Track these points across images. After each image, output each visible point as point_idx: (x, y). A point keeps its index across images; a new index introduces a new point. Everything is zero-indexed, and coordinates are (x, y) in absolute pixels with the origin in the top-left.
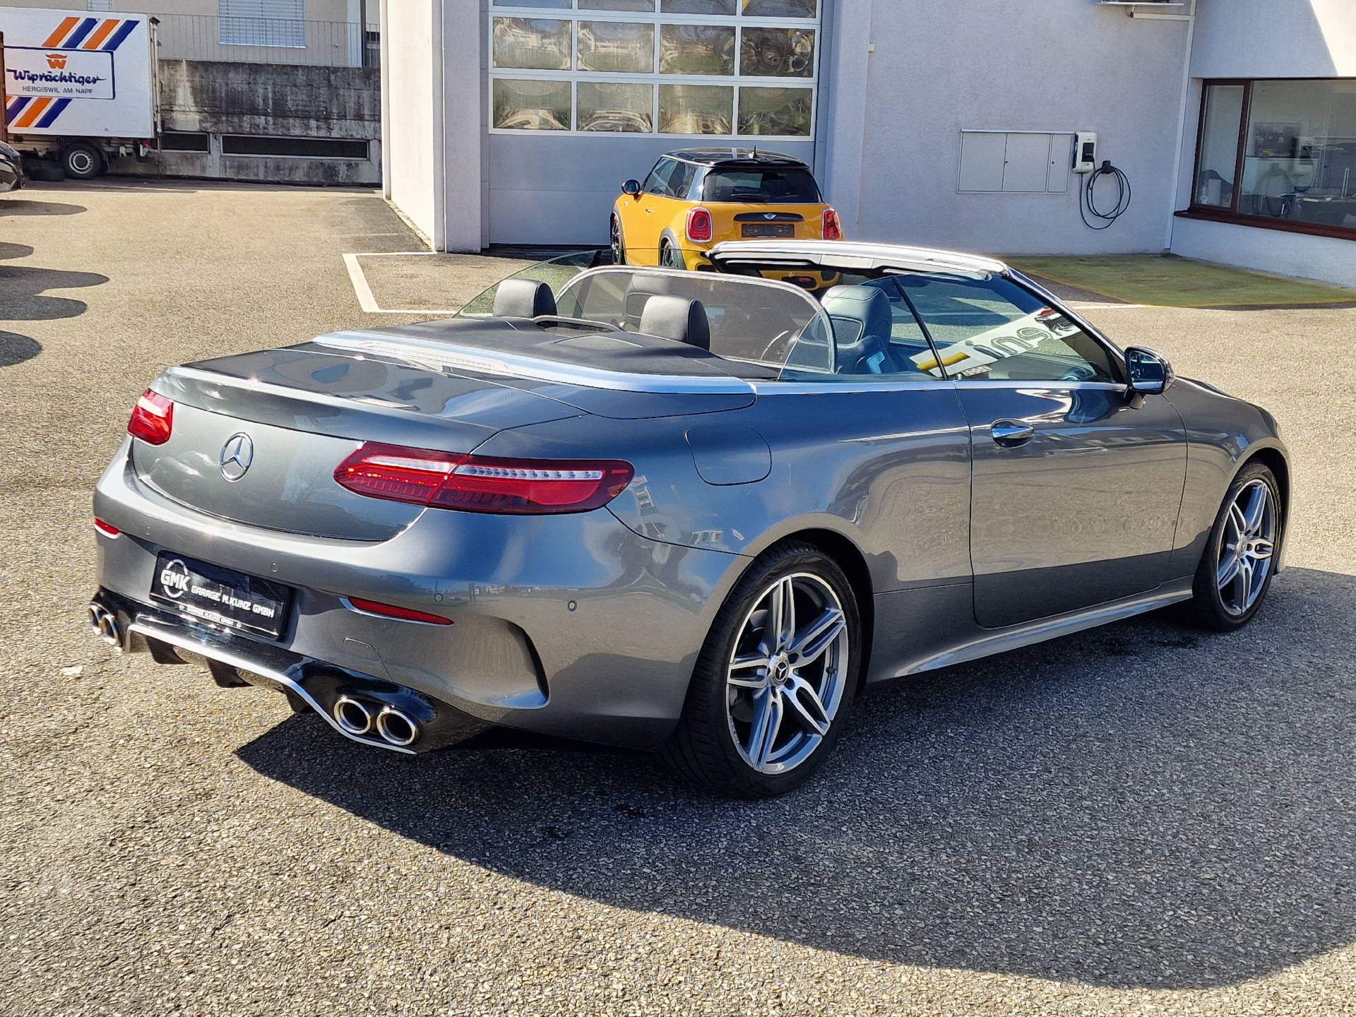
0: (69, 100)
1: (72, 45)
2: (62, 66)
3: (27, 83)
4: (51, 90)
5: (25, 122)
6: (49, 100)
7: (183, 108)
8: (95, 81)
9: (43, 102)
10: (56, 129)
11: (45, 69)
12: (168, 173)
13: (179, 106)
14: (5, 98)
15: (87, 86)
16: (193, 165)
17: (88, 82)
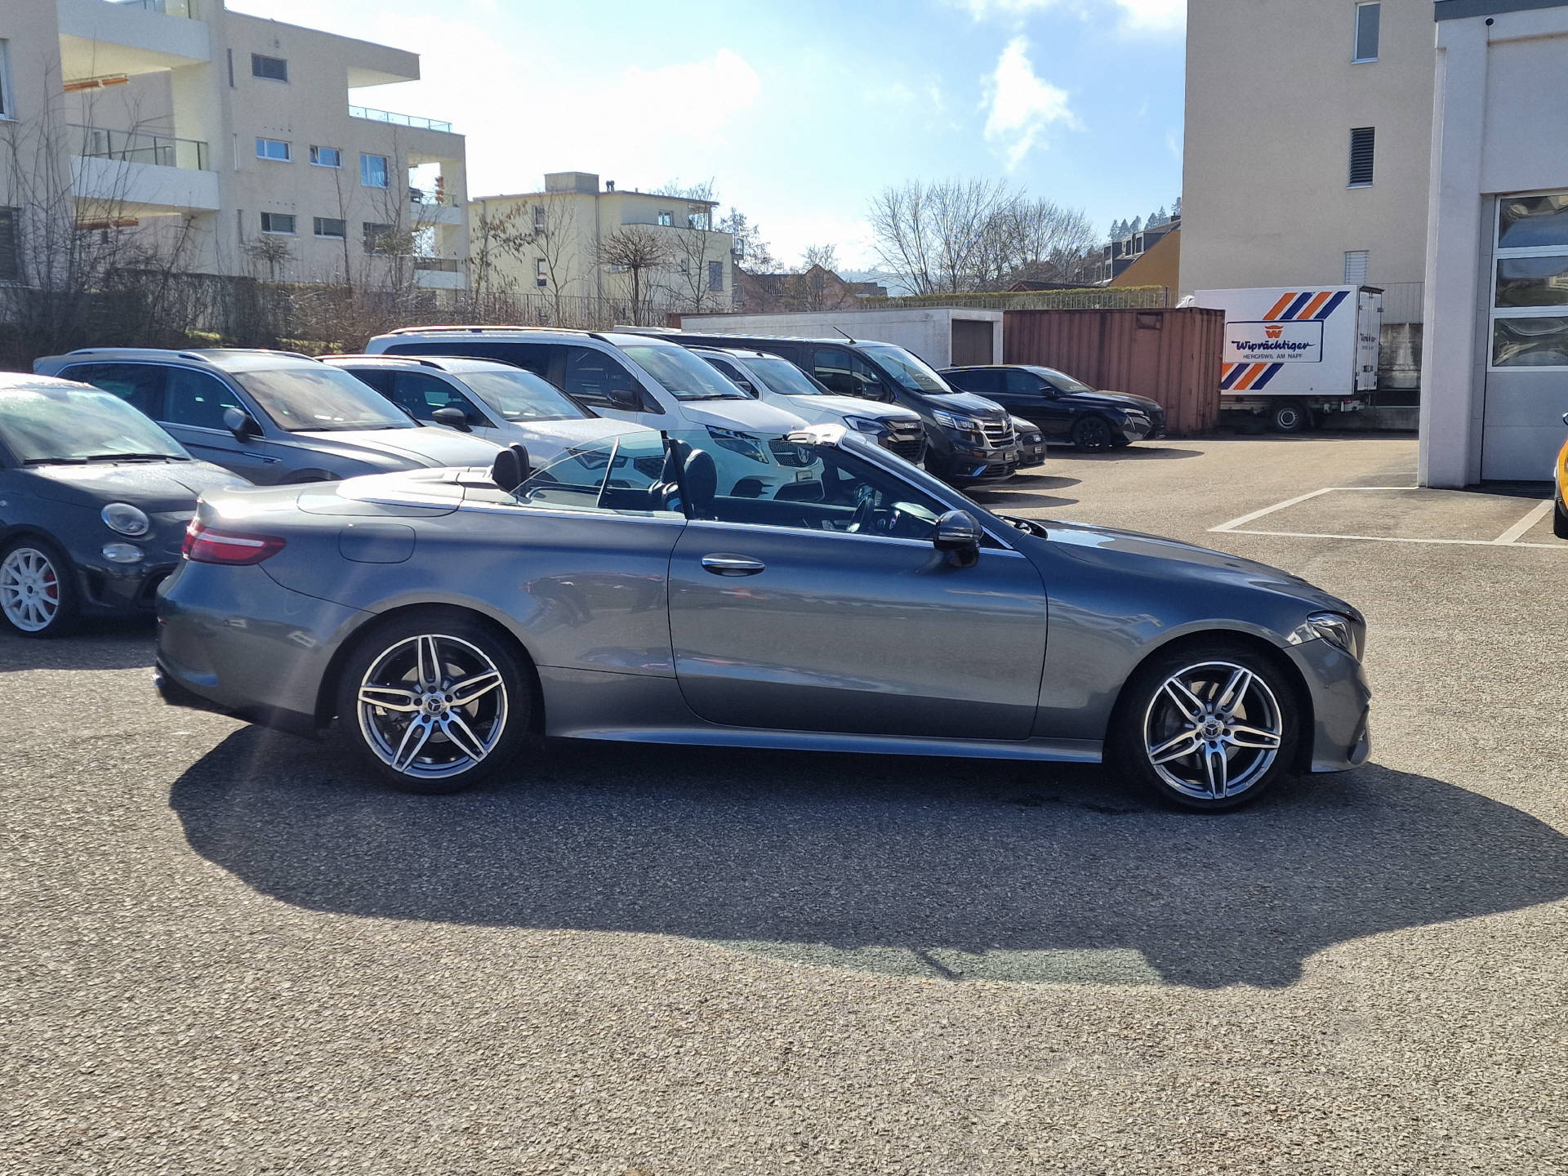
0: (1281, 365)
1: (1287, 317)
2: (1277, 335)
3: (1247, 351)
4: (1267, 356)
5: (1241, 386)
6: (1264, 365)
7: (1403, 367)
8: (1305, 346)
9: (1259, 366)
10: (1269, 389)
11: (1262, 338)
12: (1383, 427)
13: (1400, 365)
14: (1222, 367)
15: (1297, 351)
16: (1407, 419)
17: (1299, 348)
